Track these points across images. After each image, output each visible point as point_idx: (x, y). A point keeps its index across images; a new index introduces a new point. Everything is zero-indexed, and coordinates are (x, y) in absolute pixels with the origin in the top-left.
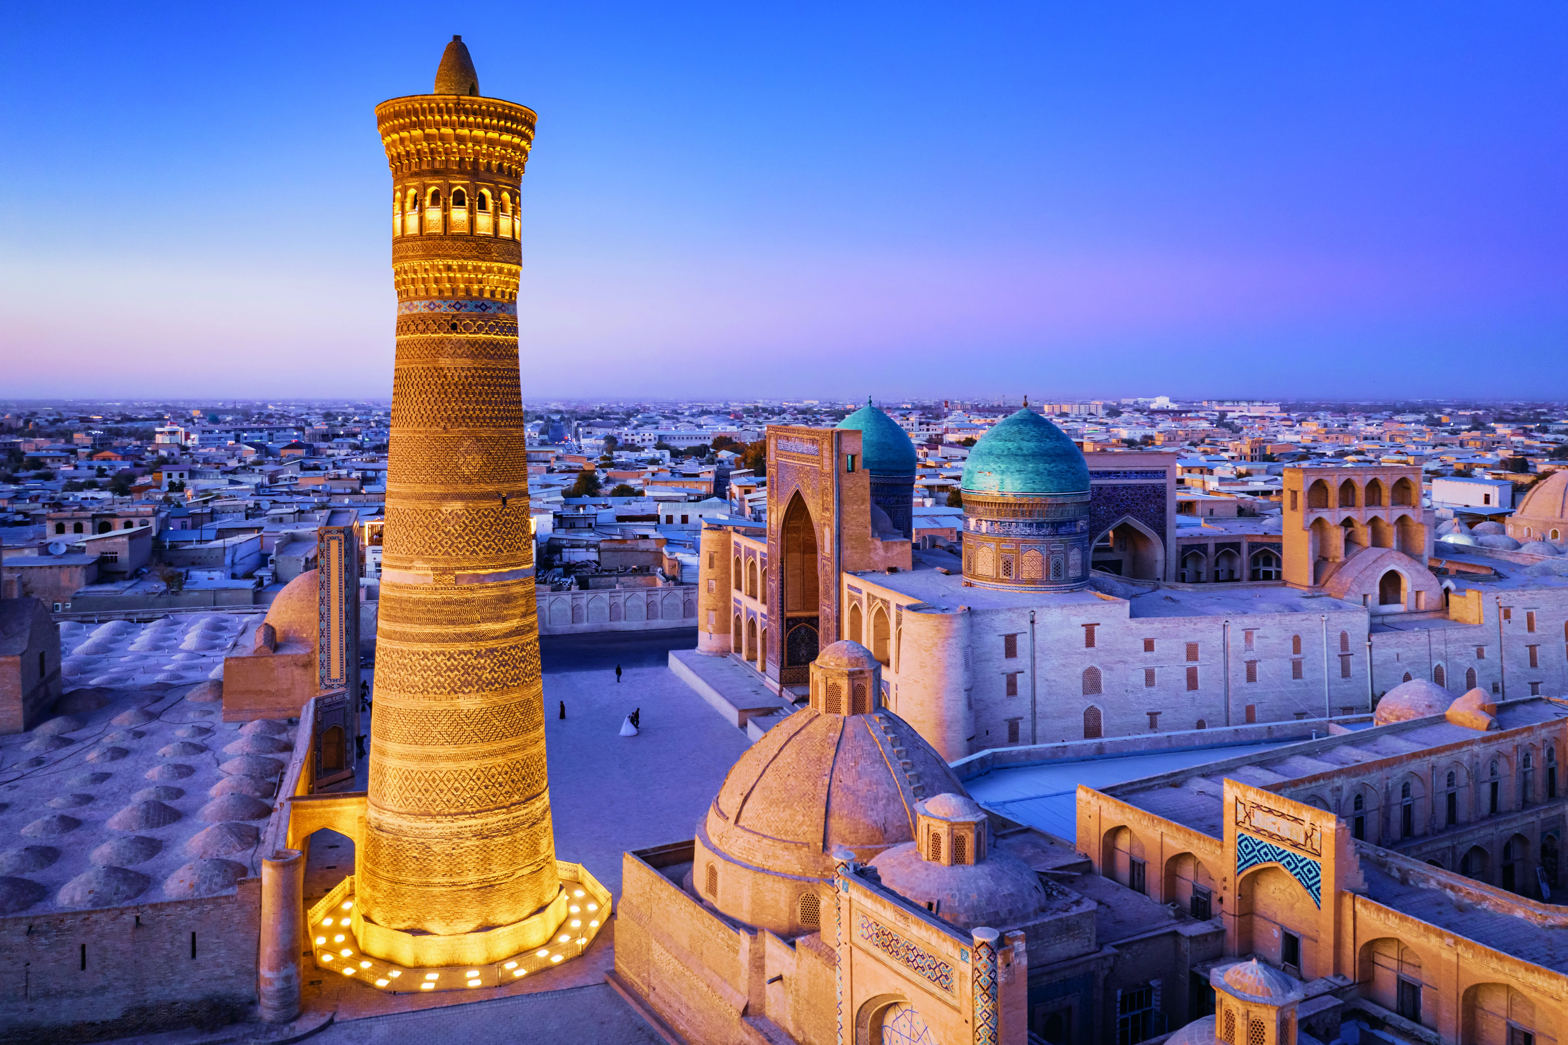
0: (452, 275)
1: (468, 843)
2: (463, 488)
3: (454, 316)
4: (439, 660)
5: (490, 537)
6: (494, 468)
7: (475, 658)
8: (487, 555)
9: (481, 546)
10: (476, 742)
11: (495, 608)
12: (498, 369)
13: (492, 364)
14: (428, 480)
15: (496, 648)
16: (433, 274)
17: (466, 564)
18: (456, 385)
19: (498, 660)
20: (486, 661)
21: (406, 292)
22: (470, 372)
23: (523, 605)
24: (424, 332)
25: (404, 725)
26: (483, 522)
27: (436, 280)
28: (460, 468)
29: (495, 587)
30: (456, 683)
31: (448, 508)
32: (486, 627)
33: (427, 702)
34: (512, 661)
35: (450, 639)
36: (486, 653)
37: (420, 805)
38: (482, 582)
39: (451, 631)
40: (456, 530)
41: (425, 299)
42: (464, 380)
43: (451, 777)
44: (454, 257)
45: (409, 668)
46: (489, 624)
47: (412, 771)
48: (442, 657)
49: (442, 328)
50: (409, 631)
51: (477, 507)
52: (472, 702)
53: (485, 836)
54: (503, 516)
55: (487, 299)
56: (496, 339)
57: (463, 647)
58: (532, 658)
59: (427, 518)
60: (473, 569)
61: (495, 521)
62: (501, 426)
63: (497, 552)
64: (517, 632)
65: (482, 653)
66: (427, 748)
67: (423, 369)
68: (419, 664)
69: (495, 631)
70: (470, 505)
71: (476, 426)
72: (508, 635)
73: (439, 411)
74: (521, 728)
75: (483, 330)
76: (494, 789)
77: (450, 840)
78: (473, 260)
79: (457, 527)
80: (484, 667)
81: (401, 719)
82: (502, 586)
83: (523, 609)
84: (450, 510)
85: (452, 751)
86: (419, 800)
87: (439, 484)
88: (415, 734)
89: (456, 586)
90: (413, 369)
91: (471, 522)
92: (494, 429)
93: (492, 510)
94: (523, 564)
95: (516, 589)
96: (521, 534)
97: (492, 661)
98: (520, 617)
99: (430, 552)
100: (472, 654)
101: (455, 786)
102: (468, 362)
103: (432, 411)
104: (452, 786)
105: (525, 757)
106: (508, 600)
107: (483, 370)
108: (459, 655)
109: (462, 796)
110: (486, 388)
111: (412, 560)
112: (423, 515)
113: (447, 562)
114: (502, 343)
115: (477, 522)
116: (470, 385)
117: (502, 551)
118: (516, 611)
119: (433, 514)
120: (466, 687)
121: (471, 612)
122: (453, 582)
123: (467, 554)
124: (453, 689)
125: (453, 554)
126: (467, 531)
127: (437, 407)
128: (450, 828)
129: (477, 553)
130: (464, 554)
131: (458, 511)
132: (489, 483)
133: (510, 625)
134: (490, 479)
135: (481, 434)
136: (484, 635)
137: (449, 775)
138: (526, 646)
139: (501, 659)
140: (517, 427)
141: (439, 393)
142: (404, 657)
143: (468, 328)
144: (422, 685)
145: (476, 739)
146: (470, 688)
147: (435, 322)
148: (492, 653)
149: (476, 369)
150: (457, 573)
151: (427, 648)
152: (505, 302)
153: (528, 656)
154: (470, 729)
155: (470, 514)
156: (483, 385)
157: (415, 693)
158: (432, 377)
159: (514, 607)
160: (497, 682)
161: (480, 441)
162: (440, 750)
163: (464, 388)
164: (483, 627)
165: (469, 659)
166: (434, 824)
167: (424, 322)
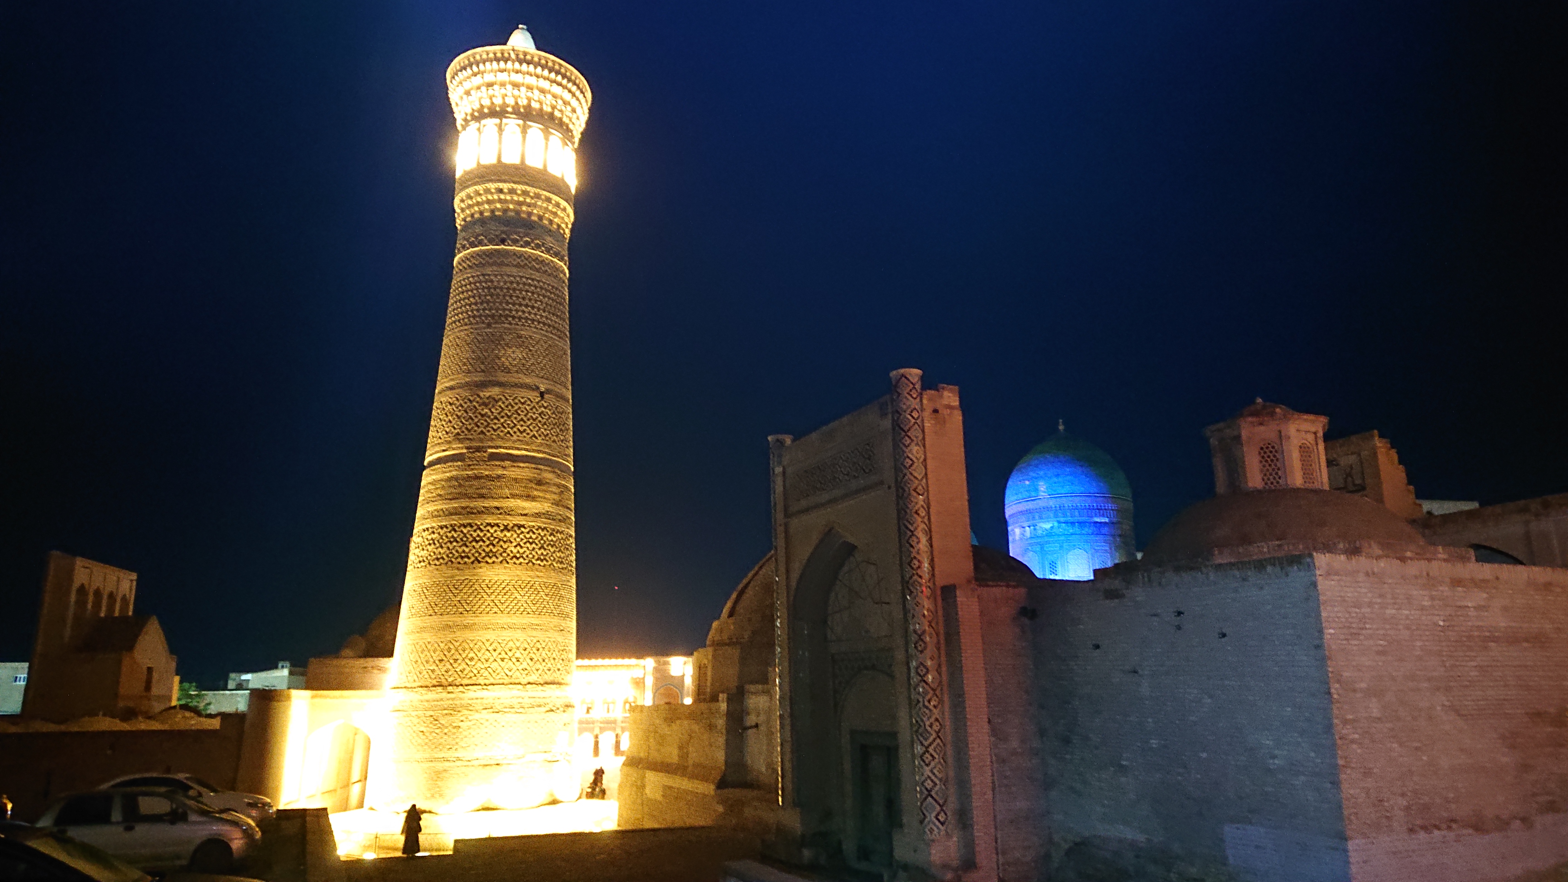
0: (502, 197)
3: (503, 232)
4: (465, 531)
5: (525, 422)
6: (533, 364)
7: (502, 531)
8: (520, 438)
9: (515, 429)
10: (496, 613)
11: (525, 487)
12: (543, 282)
13: (537, 276)
14: (469, 370)
15: (524, 525)
16: (486, 197)
17: (500, 443)
18: (501, 289)
19: (525, 536)
20: (512, 535)
21: (464, 220)
22: (515, 278)
23: (555, 494)
24: (476, 246)
25: (426, 598)
26: (520, 408)
27: (489, 202)
28: (499, 359)
29: (526, 467)
30: (480, 554)
31: (485, 393)
32: (514, 503)
33: (450, 572)
34: (539, 541)
35: (478, 511)
36: (513, 527)
37: (433, 676)
38: (514, 461)
39: (480, 504)
40: (492, 412)
41: (479, 220)
42: (509, 285)
43: (467, 646)
44: (505, 181)
45: (436, 542)
46: (519, 501)
47: (429, 643)
48: (469, 528)
49: (491, 242)
50: (439, 507)
51: (514, 394)
52: (494, 573)
53: (497, 711)
54: (540, 407)
55: (535, 222)
56: (542, 256)
57: (491, 520)
58: (563, 547)
59: (466, 403)
60: (506, 448)
61: (531, 409)
62: (543, 330)
63: (531, 438)
64: (547, 515)
65: (509, 527)
66: (445, 618)
67: (473, 277)
68: (447, 537)
69: (524, 508)
70: (508, 391)
71: (518, 325)
72: (538, 515)
73: (484, 309)
74: (545, 608)
75: (530, 246)
76: (510, 663)
77: (459, 711)
78: (522, 185)
79: (493, 410)
80: (510, 540)
81: (424, 593)
82: (534, 468)
83: (556, 497)
84: (487, 394)
85: (469, 619)
86: (433, 671)
87: (479, 372)
88: (436, 605)
89: (488, 463)
90: (464, 280)
91: (507, 406)
92: (535, 330)
93: (529, 399)
94: (558, 457)
95: (548, 476)
96: (558, 430)
97: (518, 537)
98: (552, 504)
99: (466, 432)
100: (499, 527)
101: (470, 655)
102: (514, 271)
103: (478, 310)
104: (467, 656)
105: (547, 640)
106: (539, 483)
107: (527, 278)
108: (485, 527)
109: (476, 667)
110: (530, 294)
111: (450, 442)
112: (463, 400)
113: (481, 441)
114: (547, 261)
115: (513, 407)
116: (514, 290)
117: (537, 438)
118: (548, 496)
119: (472, 399)
120: (490, 558)
121: (501, 487)
122: (486, 459)
123: (501, 434)
124: (476, 559)
125: (488, 434)
126: (503, 414)
127: (483, 307)
128: (461, 699)
129: (511, 435)
130: (498, 434)
131: (495, 396)
132: (527, 375)
133: (540, 506)
134: (528, 372)
135: (522, 332)
136: (512, 510)
137: (464, 644)
138: (557, 533)
139: (528, 536)
140: (560, 338)
141: (486, 296)
142: (433, 533)
143: (515, 242)
144: (448, 556)
145: (496, 609)
146: (494, 559)
147: (486, 237)
148: (519, 529)
149: (521, 277)
150: (490, 450)
151: (455, 521)
152: (552, 229)
153: (558, 542)
154: (490, 599)
155: (507, 399)
156: (527, 291)
157: (440, 565)
158: (480, 282)
159: (545, 491)
160: (522, 557)
161: (521, 337)
162: (458, 619)
163: (508, 292)
164: (512, 503)
165: (496, 531)
166: (444, 695)
167: (476, 238)
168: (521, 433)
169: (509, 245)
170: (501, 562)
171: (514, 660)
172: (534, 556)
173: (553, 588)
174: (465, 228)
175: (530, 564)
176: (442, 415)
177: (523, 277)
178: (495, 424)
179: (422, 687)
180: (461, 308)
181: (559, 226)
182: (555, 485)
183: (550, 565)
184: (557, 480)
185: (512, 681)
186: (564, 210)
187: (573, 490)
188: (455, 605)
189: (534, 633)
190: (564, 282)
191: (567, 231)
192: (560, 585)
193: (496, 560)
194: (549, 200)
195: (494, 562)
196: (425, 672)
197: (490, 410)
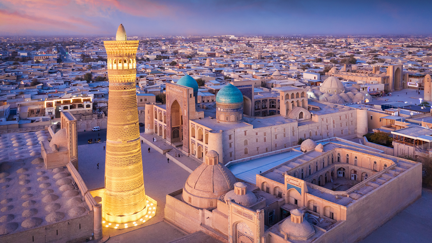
0: (124, 78)
1: (131, 196)
2: (128, 123)
3: (125, 86)
4: (124, 159)
5: (134, 132)
6: (134, 117)
7: (132, 158)
8: (133, 136)
11: (135, 147)
14: (120, 121)
17: (129, 138)
18: (126, 101)
25: (116, 173)
27: (121, 79)
28: (127, 118)
29: (135, 142)
35: (126, 154)
37: (121, 189)
38: (132, 142)
49: (122, 89)
50: (117, 153)
52: (131, 167)
55: (131, 82)
59: (120, 129)
66: (122, 178)
69: (135, 151)
70: (129, 126)
71: (130, 109)
75: (131, 89)
85: (127, 177)
92: (133, 109)
93: (134, 126)
99: (121, 136)
101: (128, 185)
106: (137, 144)
108: (128, 158)
109: (130, 187)
110: (132, 101)
111: (117, 138)
115: (131, 129)
116: (129, 101)
117: (136, 135)
118: (139, 146)
120: (130, 164)
121: (130, 148)
122: (127, 143)
124: (127, 165)
125: (126, 137)
126: (129, 131)
127: (122, 106)
131: (127, 128)
132: (133, 121)
133: (138, 150)
136: (133, 153)
141: (122, 103)
148: (135, 156)
149: (130, 97)
150: (127, 140)
151: (121, 157)
154: (131, 173)
158: (120, 99)
160: (136, 162)
161: (131, 112)
169: (126, 90)
171: (136, 183)
176: (114, 131)
178: (128, 134)
179: (118, 191)
180: (116, 105)
185: (137, 187)
197: (126, 131)
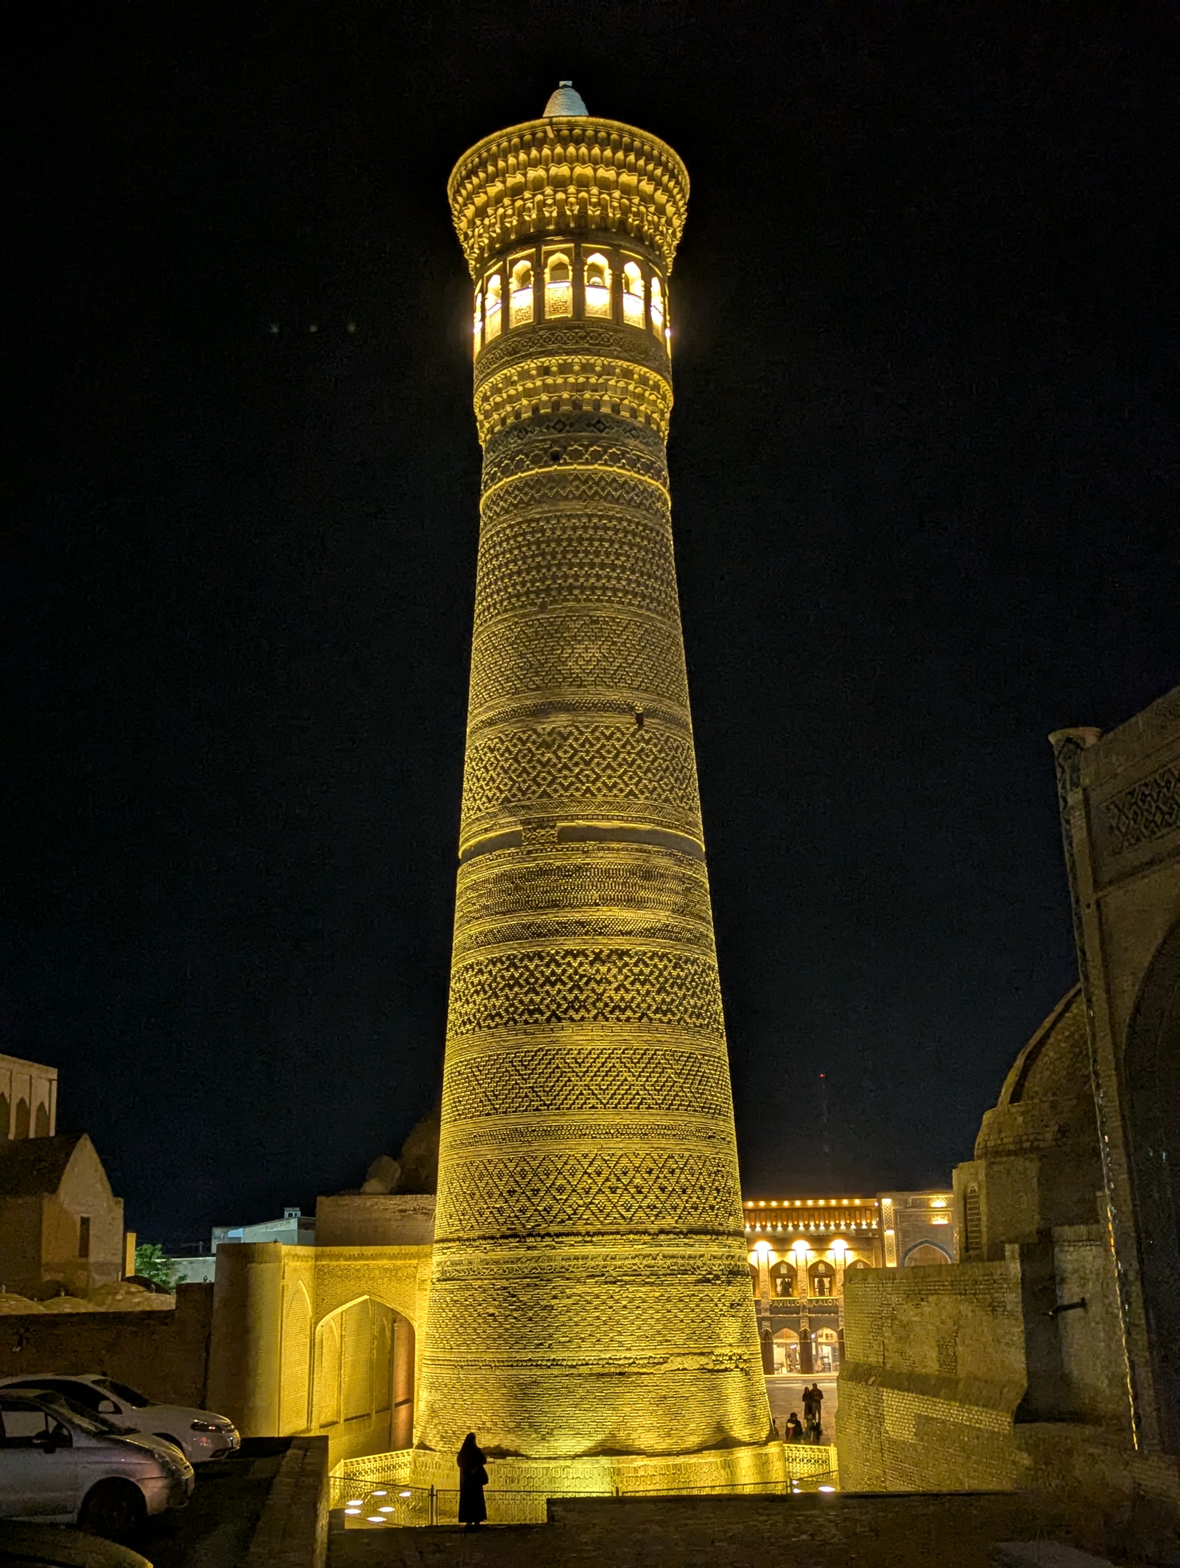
0: (550, 381)
3: (555, 442)
5: (615, 771)
6: (620, 666)
7: (592, 963)
8: (610, 799)
9: (599, 784)
10: (593, 1107)
11: (624, 883)
12: (627, 520)
13: (616, 510)
14: (516, 688)
15: (628, 950)
16: (523, 385)
17: (574, 810)
18: (559, 541)
19: (631, 971)
20: (609, 970)
21: (491, 430)
22: (580, 520)
23: (677, 893)
24: (513, 474)
25: (479, 1084)
26: (603, 746)
27: (528, 393)
28: (564, 663)
29: (622, 849)
30: (559, 1005)
31: (546, 726)
32: (609, 913)
33: (512, 1040)
34: (657, 979)
35: (549, 930)
36: (609, 956)
37: (501, 1221)
38: (601, 841)
39: (551, 917)
40: (559, 758)
41: (514, 427)
42: (570, 532)
43: (551, 1167)
44: (552, 354)
45: (487, 988)
46: (615, 909)
47: (490, 1162)
48: (537, 961)
49: (536, 461)
50: (488, 927)
51: (593, 722)
52: (585, 1038)
53: (612, 1279)
54: (638, 741)
55: (606, 416)
56: (623, 475)
57: (571, 944)
58: (699, 988)
59: (515, 746)
60: (586, 818)
61: (623, 746)
62: (633, 605)
63: (626, 796)
64: (664, 931)
65: (603, 956)
66: (513, 1119)
67: (511, 527)
68: (503, 977)
69: (625, 922)
70: (581, 719)
71: (591, 601)
72: (650, 933)
73: (533, 581)
74: (677, 1098)
75: (601, 459)
76: (627, 1197)
77: (548, 1280)
78: (581, 355)
79: (560, 754)
80: (606, 979)
81: (475, 1076)
82: (637, 850)
83: (678, 899)
84: (549, 728)
85: (552, 1120)
86: (500, 1210)
87: (534, 690)
88: (495, 1095)
89: (559, 847)
90: (498, 533)
91: (582, 745)
92: (619, 607)
93: (618, 729)
94: (677, 828)
95: (662, 862)
96: (672, 780)
97: (620, 971)
98: (673, 911)
99: (520, 795)
100: (586, 956)
101: (558, 1183)
102: (577, 506)
103: (523, 584)
104: (553, 1184)
105: (687, 1154)
106: (648, 875)
107: (601, 518)
108: (563, 958)
109: (570, 1202)
110: (607, 545)
111: (495, 815)
112: (510, 741)
113: (544, 808)
114: (632, 483)
115: (592, 745)
116: (580, 539)
117: (636, 796)
118: (664, 898)
119: (524, 737)
120: (577, 1011)
121: (582, 887)
122: (555, 840)
123: (578, 794)
124: (554, 1013)
125: (556, 796)
126: (576, 759)
127: (530, 577)
128: (550, 1259)
129: (593, 795)
130: (572, 795)
131: (562, 729)
132: (612, 687)
133: (652, 916)
134: (614, 681)
135: (598, 613)
136: (606, 926)
137: (546, 1163)
138: (686, 963)
139: (636, 970)
140: (663, 616)
141: (533, 557)
142: (481, 971)
143: (576, 456)
144: (506, 1011)
145: (593, 1101)
146: (583, 1012)
147: (527, 455)
148: (620, 958)
149: (590, 517)
150: (560, 824)
151: (513, 949)
152: (637, 424)
153: (689, 979)
154: (583, 1083)
155: (581, 733)
156: (601, 540)
157: (496, 1026)
158: (524, 534)
159: (659, 890)
160: (631, 1007)
161: (597, 622)
162: (533, 1120)
163: (569, 545)
164: (605, 913)
165: (581, 964)
166: (522, 1252)
167: (512, 459)
168: (610, 789)
169: (566, 464)
170: (595, 1018)
171: (633, 1191)
172: (650, 1006)
173: (687, 1061)
174: (493, 444)
175: (645, 1020)
176: (479, 770)
177: (592, 515)
178: (565, 777)
179: (484, 1238)
180: (496, 584)
181: (648, 418)
182: (675, 877)
183: (679, 1021)
184: (676, 868)
185: (633, 1226)
186: (656, 387)
187: (708, 886)
188: (527, 1096)
189: (663, 1143)
190: (664, 516)
191: (664, 425)
192: (699, 1057)
193: (586, 1016)
194: (627, 374)
195: (583, 1019)
196: (487, 1212)
197: (555, 753)
